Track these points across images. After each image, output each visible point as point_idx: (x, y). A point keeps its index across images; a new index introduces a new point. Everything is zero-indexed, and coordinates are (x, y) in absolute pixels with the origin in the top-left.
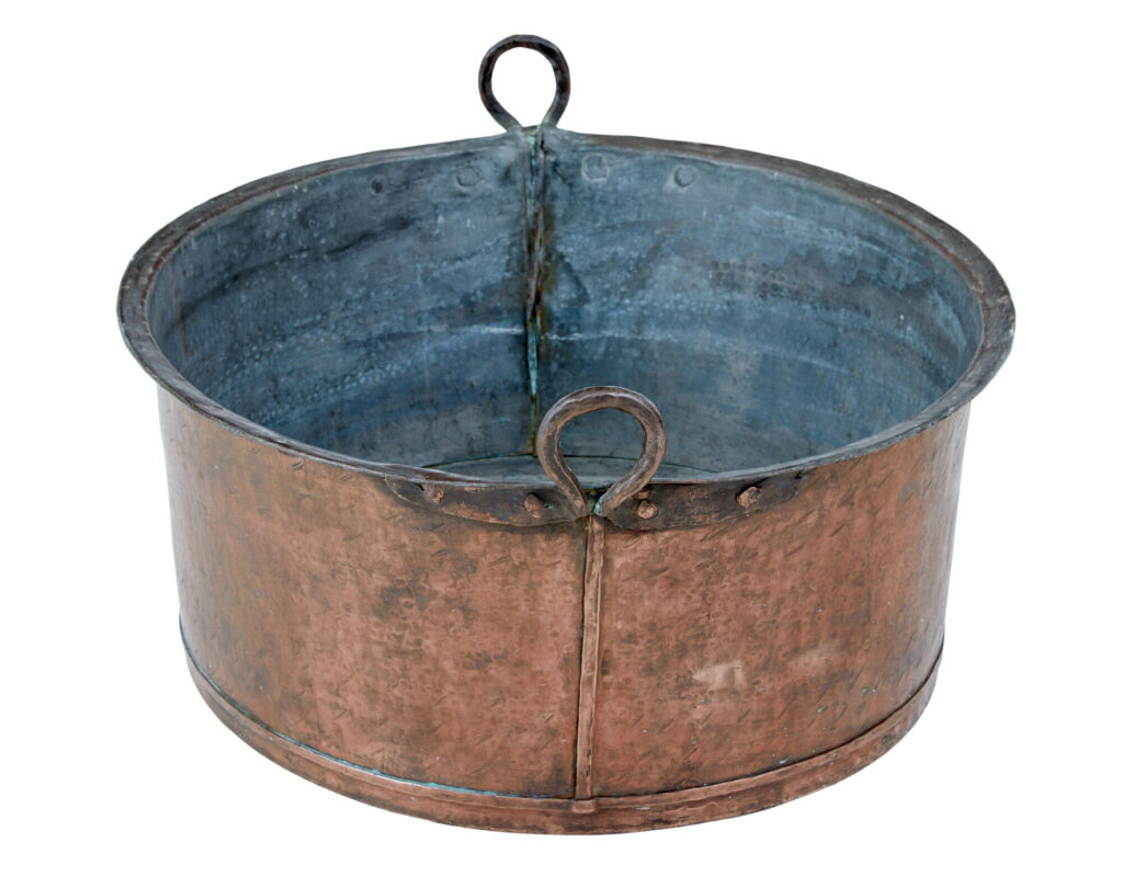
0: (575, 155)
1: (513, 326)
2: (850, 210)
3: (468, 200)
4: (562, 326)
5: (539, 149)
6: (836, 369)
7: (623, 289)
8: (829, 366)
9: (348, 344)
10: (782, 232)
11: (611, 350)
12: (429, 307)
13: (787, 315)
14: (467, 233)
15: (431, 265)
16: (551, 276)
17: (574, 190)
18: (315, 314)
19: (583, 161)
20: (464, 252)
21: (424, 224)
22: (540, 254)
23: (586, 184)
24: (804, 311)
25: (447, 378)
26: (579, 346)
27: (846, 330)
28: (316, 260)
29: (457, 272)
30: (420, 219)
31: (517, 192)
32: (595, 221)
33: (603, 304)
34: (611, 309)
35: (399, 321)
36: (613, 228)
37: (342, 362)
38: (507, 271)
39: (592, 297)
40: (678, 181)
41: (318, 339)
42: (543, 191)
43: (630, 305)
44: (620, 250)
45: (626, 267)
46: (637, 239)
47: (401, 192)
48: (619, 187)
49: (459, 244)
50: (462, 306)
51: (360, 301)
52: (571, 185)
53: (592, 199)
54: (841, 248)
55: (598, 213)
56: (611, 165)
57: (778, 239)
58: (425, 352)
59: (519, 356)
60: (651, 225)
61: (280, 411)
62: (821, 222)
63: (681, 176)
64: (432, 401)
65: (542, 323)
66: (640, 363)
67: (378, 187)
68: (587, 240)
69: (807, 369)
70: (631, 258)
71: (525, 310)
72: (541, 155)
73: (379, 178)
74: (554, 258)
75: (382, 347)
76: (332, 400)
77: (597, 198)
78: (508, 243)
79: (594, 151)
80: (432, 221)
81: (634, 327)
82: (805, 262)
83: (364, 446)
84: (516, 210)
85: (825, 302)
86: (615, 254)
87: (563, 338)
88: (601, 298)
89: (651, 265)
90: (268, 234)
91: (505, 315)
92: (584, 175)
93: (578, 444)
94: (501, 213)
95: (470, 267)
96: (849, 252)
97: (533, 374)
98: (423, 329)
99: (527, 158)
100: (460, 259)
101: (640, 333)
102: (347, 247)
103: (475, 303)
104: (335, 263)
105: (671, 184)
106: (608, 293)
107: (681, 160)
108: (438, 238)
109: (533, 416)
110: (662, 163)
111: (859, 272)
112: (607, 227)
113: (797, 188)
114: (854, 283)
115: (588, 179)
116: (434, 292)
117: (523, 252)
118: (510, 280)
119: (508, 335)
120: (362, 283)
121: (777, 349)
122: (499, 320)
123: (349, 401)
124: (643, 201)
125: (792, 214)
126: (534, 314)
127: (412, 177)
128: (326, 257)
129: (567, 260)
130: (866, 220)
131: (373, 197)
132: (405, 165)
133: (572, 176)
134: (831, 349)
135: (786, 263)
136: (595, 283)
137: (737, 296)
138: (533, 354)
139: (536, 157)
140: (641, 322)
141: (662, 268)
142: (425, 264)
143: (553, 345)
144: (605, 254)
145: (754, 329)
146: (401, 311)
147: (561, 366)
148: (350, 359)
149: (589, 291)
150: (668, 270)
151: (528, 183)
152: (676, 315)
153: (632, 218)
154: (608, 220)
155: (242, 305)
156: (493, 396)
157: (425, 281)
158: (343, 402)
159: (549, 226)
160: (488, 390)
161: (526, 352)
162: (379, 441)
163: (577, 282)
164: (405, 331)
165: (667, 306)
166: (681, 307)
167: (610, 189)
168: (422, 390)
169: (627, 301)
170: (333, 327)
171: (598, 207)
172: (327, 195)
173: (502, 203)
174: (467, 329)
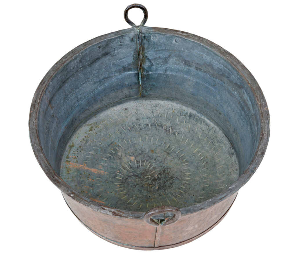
0: (149, 35)
1: (135, 71)
2: (221, 59)
3: (123, 46)
4: (147, 71)
5: (140, 33)
6: (215, 90)
7: (162, 63)
8: (213, 89)
9: (95, 83)
10: (203, 58)
11: (159, 75)
12: (114, 70)
13: (203, 75)
14: (123, 53)
15: (114, 61)
16: (144, 61)
17: (149, 42)
18: (86, 80)
19: (152, 36)
20: (122, 58)
21: (112, 53)
22: (141, 56)
23: (152, 41)
24: (207, 76)
25: (120, 84)
26: (151, 75)
27: (218, 84)
28: (85, 68)
29: (121, 62)
30: (111, 52)
31: (135, 43)
32: (155, 49)
33: (157, 66)
34: (159, 67)
35: (107, 75)
36: (159, 50)
37: (93, 87)
38: (133, 60)
39: (154, 65)
40: (176, 41)
41: (87, 85)
42: (142, 43)
43: (163, 67)
44: (161, 55)
45: (163, 59)
46: (165, 53)
47: (105, 47)
48: (161, 42)
49: (121, 56)
50: (122, 69)
51: (97, 73)
52: (149, 41)
53: (154, 44)
54: (218, 66)
55: (156, 47)
56: (159, 37)
57: (201, 59)
58: (114, 80)
59: (137, 77)
60: (169, 50)
61: (79, 103)
62: (213, 59)
63: (177, 40)
64: (116, 89)
65: (142, 70)
66: (166, 78)
67: (99, 47)
68: (153, 53)
69: (207, 88)
70: (164, 57)
71: (138, 68)
72: (141, 34)
73: (99, 45)
74: (145, 57)
75: (103, 81)
76: (92, 95)
77: (155, 44)
78: (133, 54)
79: (154, 33)
80: (114, 52)
81: (164, 71)
82: (208, 66)
83: (101, 101)
84: (135, 47)
85: (213, 76)
86: (160, 56)
87: (147, 73)
88: (156, 65)
89: (169, 59)
90: (72, 68)
91: (133, 69)
92: (152, 39)
93: (151, 94)
94: (131, 48)
95: (124, 60)
96: (220, 68)
97: (140, 81)
98: (113, 75)
99: (137, 35)
100: (121, 59)
101: (166, 72)
102: (93, 63)
103: (125, 68)
104: (90, 67)
105: (174, 42)
106: (158, 64)
107: (177, 37)
108: (116, 55)
109: (140, 89)
110: (172, 37)
111: (223, 73)
112: (158, 50)
113: (207, 49)
114: (221, 75)
115: (153, 40)
116: (115, 67)
117: (137, 56)
118: (134, 62)
119: (134, 73)
120: (97, 69)
121: (200, 81)
122: (132, 70)
123: (96, 94)
124: (167, 45)
125: (205, 54)
126: (140, 68)
127: (108, 43)
128: (87, 67)
129: (148, 57)
130: (225, 63)
131: (98, 50)
132: (106, 41)
133: (149, 39)
134: (214, 86)
135: (203, 64)
136: (155, 62)
137: (190, 68)
138: (140, 77)
139: (139, 35)
140: (166, 70)
141: (171, 59)
142: (113, 62)
143: (145, 75)
144: (157, 56)
145: (194, 76)
146: (107, 72)
147: (147, 79)
148: (96, 86)
149: (153, 64)
150: (172, 60)
151: (138, 41)
152: (175, 69)
153: (164, 48)
154: (158, 49)
155: (66, 87)
156: (131, 85)
157: (113, 65)
158: (95, 95)
159: (143, 50)
160: (130, 85)
161: (138, 76)
162: (104, 99)
163: (150, 62)
164: (109, 76)
165: (173, 67)
166: (176, 68)
167: (159, 42)
168: (114, 87)
169: (163, 66)
170: (91, 80)
171: (156, 46)
172: (87, 53)
173: (131, 46)
174: (124, 73)
